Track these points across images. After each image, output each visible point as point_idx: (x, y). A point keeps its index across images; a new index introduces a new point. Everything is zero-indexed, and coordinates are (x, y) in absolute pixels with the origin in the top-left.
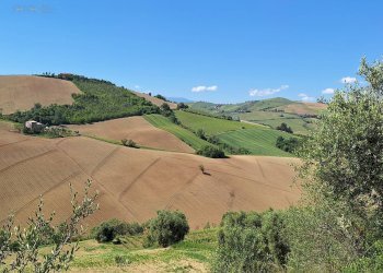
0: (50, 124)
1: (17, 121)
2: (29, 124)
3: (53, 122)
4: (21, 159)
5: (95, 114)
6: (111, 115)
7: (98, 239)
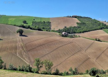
0: (70, 33)
1: (59, 32)
2: (63, 33)
4: (61, 45)
5: (85, 29)
6: (90, 29)
7: (90, 74)
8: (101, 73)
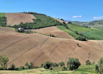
0: (26, 29)
1: (16, 28)
2: (20, 29)
3: (27, 28)
4: (17, 41)
5: (40, 25)
6: (45, 26)
7: (45, 67)
8: (54, 66)
